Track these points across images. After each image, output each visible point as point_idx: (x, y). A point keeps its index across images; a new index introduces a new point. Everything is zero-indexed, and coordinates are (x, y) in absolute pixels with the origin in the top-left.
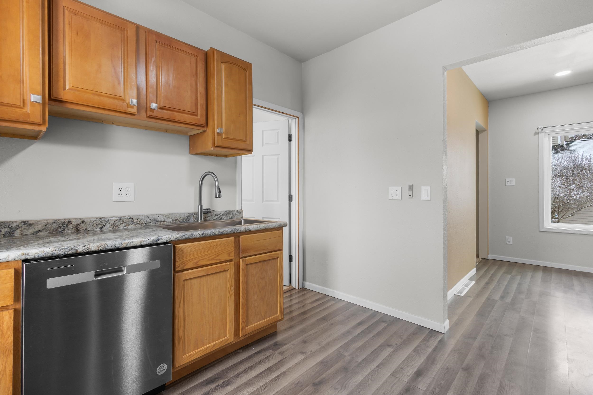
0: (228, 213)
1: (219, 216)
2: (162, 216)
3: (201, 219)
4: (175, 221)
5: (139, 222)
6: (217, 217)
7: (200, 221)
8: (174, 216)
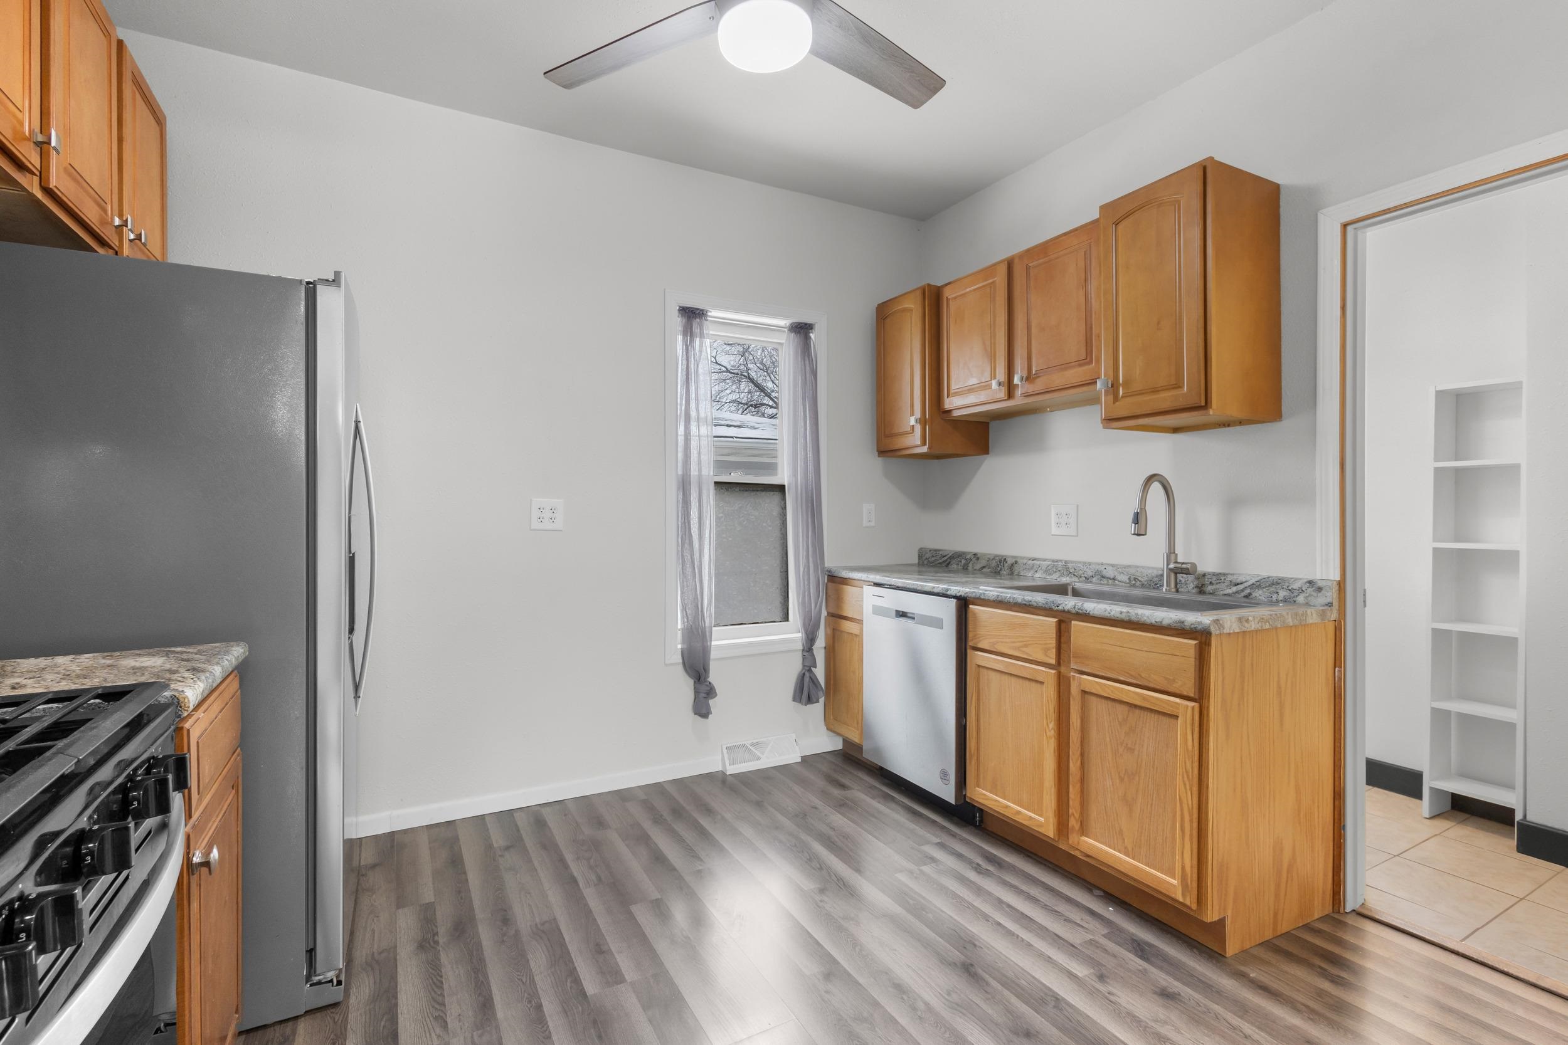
0: (1273, 584)
1: (1241, 587)
2: (1111, 568)
3: (1167, 586)
4: (1134, 582)
5: (1076, 574)
6: (1234, 589)
7: (1166, 589)
8: (1132, 571)
